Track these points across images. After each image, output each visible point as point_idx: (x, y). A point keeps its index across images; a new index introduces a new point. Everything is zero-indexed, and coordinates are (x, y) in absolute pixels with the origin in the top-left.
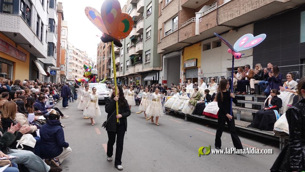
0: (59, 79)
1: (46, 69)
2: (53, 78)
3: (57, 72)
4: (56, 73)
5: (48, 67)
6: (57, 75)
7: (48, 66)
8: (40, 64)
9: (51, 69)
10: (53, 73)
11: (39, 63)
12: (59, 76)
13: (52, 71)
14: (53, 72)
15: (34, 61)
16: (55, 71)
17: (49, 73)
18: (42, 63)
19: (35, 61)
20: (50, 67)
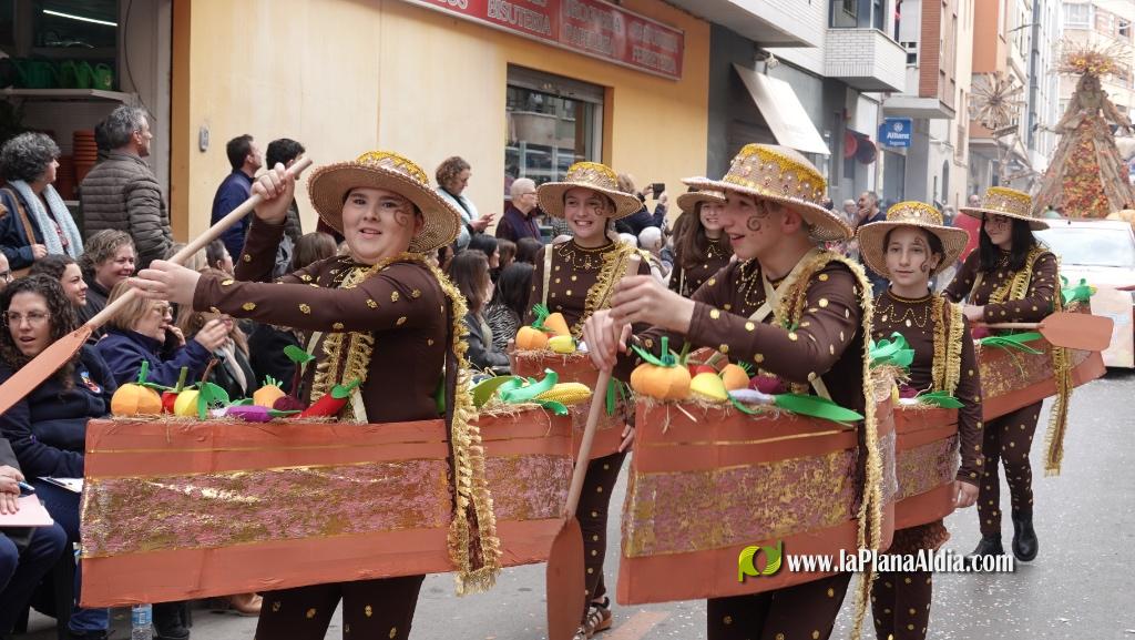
0: (959, 180)
1: (845, 111)
2: (906, 171)
3: (932, 131)
4: (926, 135)
5: (861, 103)
6: (932, 149)
7: (859, 91)
8: (792, 85)
9: (887, 112)
10: (897, 134)
11: (776, 77)
12: (950, 157)
13: (895, 121)
14: (898, 127)
15: (741, 71)
16: (913, 125)
17: (873, 139)
18: (804, 76)
19: (752, 67)
20: (876, 96)
